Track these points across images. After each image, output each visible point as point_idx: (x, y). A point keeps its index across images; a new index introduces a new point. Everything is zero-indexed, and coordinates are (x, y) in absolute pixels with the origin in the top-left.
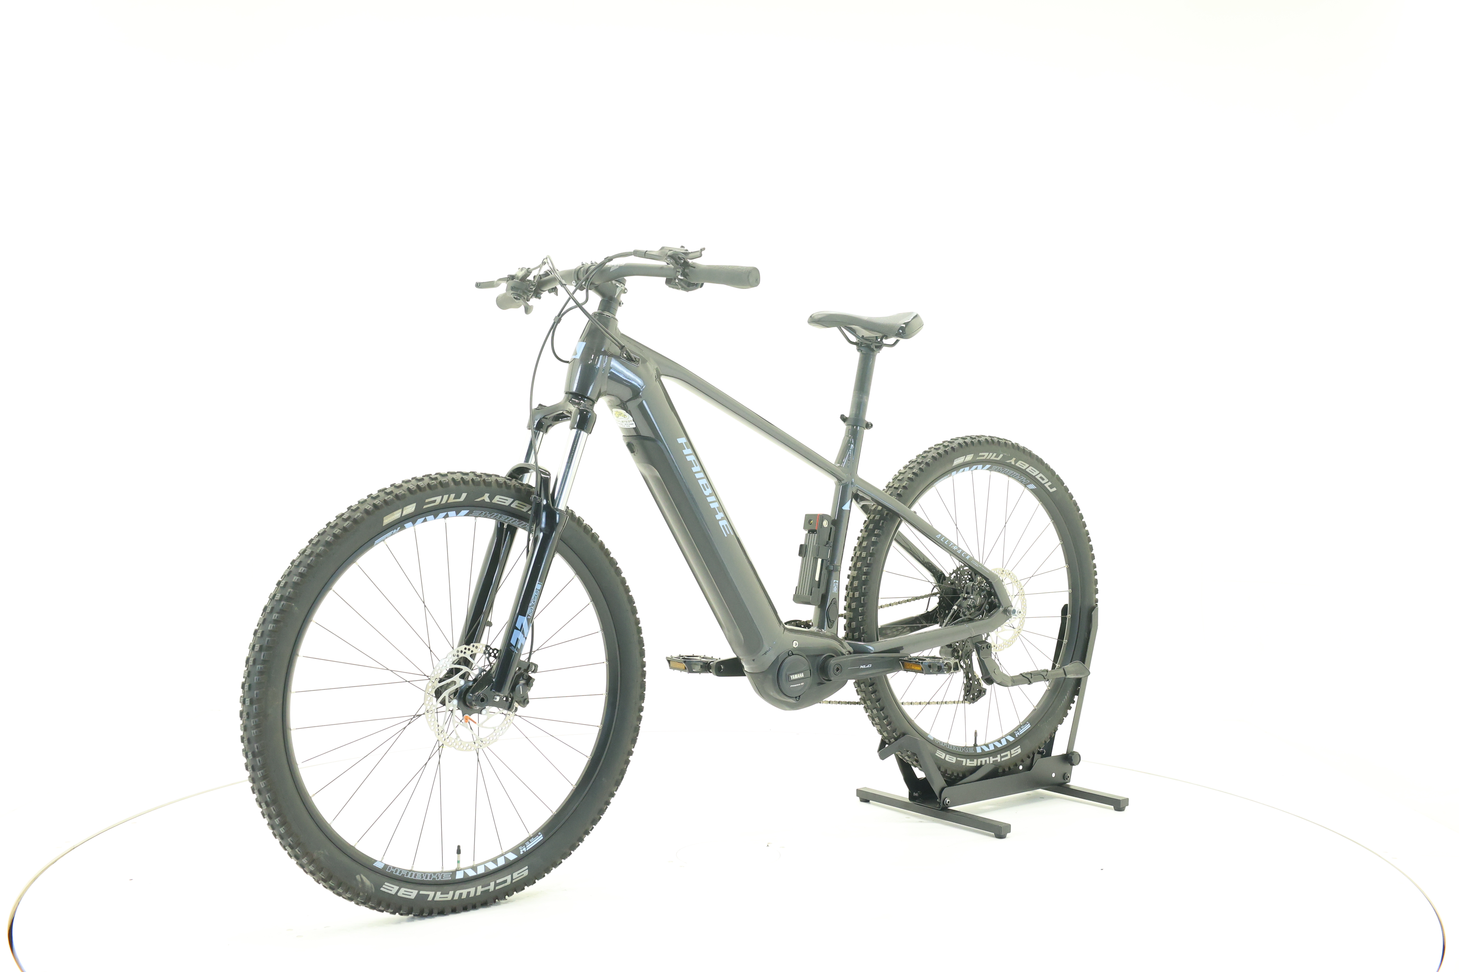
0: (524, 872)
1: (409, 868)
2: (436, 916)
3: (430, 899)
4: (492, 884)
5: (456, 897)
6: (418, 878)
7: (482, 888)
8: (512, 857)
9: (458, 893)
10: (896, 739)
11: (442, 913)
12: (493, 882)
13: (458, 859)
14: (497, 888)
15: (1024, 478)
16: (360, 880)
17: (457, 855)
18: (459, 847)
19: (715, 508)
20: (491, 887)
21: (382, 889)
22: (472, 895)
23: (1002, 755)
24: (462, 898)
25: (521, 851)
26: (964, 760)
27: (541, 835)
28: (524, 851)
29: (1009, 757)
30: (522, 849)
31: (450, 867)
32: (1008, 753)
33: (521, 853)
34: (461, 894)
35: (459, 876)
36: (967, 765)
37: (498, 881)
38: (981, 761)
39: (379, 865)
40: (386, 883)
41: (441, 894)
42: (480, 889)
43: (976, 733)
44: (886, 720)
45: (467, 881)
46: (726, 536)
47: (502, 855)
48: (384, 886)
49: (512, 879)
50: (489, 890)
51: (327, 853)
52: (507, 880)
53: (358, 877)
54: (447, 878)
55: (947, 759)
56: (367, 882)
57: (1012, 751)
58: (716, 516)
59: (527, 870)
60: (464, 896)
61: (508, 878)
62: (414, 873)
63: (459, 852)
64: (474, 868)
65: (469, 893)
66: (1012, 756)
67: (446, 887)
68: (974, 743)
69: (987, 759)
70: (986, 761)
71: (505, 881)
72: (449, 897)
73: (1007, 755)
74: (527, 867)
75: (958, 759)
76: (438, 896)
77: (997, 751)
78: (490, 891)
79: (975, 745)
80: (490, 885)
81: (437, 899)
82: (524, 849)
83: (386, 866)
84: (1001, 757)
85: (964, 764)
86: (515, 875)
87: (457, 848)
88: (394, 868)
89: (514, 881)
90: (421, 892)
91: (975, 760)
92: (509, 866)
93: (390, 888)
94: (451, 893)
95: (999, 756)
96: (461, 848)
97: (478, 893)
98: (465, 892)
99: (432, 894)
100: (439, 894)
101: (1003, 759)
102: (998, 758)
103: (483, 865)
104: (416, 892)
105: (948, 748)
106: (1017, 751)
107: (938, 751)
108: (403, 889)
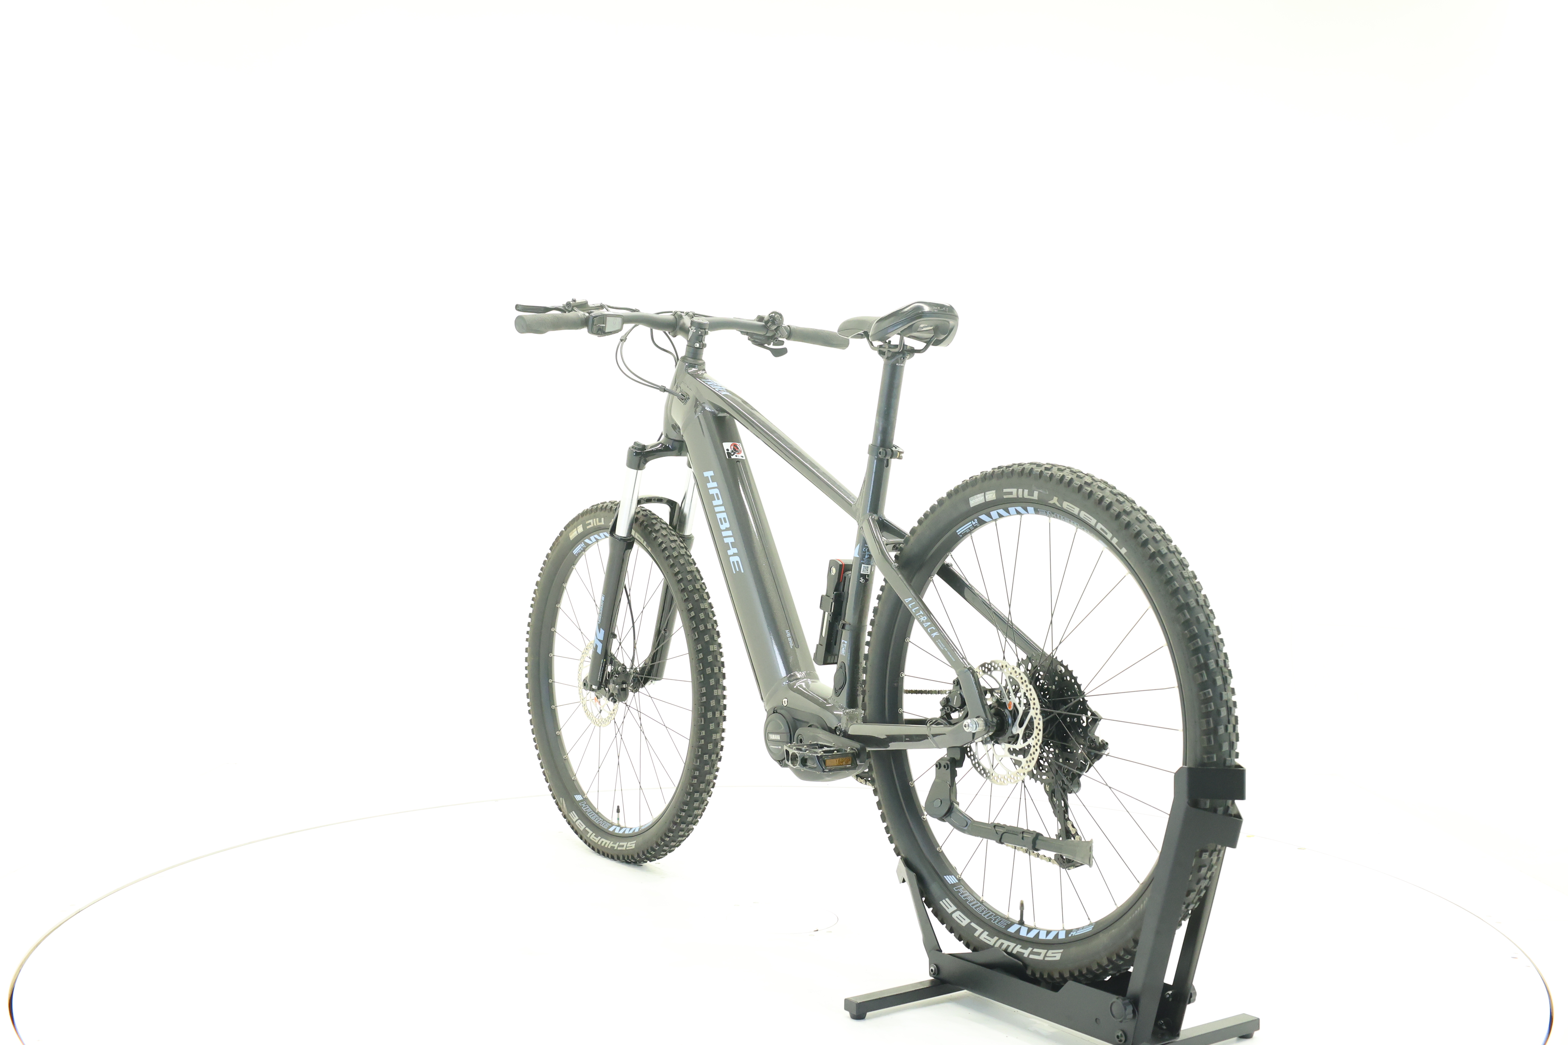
0: (632, 844)
3: (589, 836)
4: (619, 843)
5: (599, 843)
6: (593, 818)
7: (613, 844)
9: (602, 840)
14: (618, 848)
16: (562, 802)
18: (618, 806)
19: (729, 543)
21: (571, 815)
22: (606, 846)
23: (1035, 950)
26: (980, 930)
29: (1041, 958)
32: (1043, 952)
34: (603, 842)
35: (612, 829)
38: (1003, 944)
41: (595, 836)
43: (1022, 905)
45: (612, 836)
48: (573, 813)
49: (626, 846)
53: (561, 799)
54: (606, 827)
55: (954, 916)
56: (565, 806)
57: (1050, 953)
59: (635, 844)
60: (603, 844)
61: (625, 844)
62: (593, 814)
63: (618, 811)
64: (622, 828)
65: (608, 843)
66: (1047, 959)
67: (600, 833)
69: (1012, 945)
70: (1009, 946)
71: (623, 846)
72: (597, 840)
73: (1039, 954)
74: (635, 842)
75: (973, 924)
77: (1036, 943)
78: (615, 849)
80: (617, 845)
81: (591, 838)
84: (1032, 953)
85: (976, 934)
86: (629, 844)
90: (586, 829)
91: (996, 938)
93: (574, 816)
94: (599, 838)
95: (1030, 949)
97: (610, 846)
98: (605, 841)
99: (591, 833)
101: (1032, 956)
102: (1026, 953)
103: (626, 829)
104: (584, 827)
105: (973, 905)
106: (1055, 955)
107: (947, 899)
108: (579, 821)
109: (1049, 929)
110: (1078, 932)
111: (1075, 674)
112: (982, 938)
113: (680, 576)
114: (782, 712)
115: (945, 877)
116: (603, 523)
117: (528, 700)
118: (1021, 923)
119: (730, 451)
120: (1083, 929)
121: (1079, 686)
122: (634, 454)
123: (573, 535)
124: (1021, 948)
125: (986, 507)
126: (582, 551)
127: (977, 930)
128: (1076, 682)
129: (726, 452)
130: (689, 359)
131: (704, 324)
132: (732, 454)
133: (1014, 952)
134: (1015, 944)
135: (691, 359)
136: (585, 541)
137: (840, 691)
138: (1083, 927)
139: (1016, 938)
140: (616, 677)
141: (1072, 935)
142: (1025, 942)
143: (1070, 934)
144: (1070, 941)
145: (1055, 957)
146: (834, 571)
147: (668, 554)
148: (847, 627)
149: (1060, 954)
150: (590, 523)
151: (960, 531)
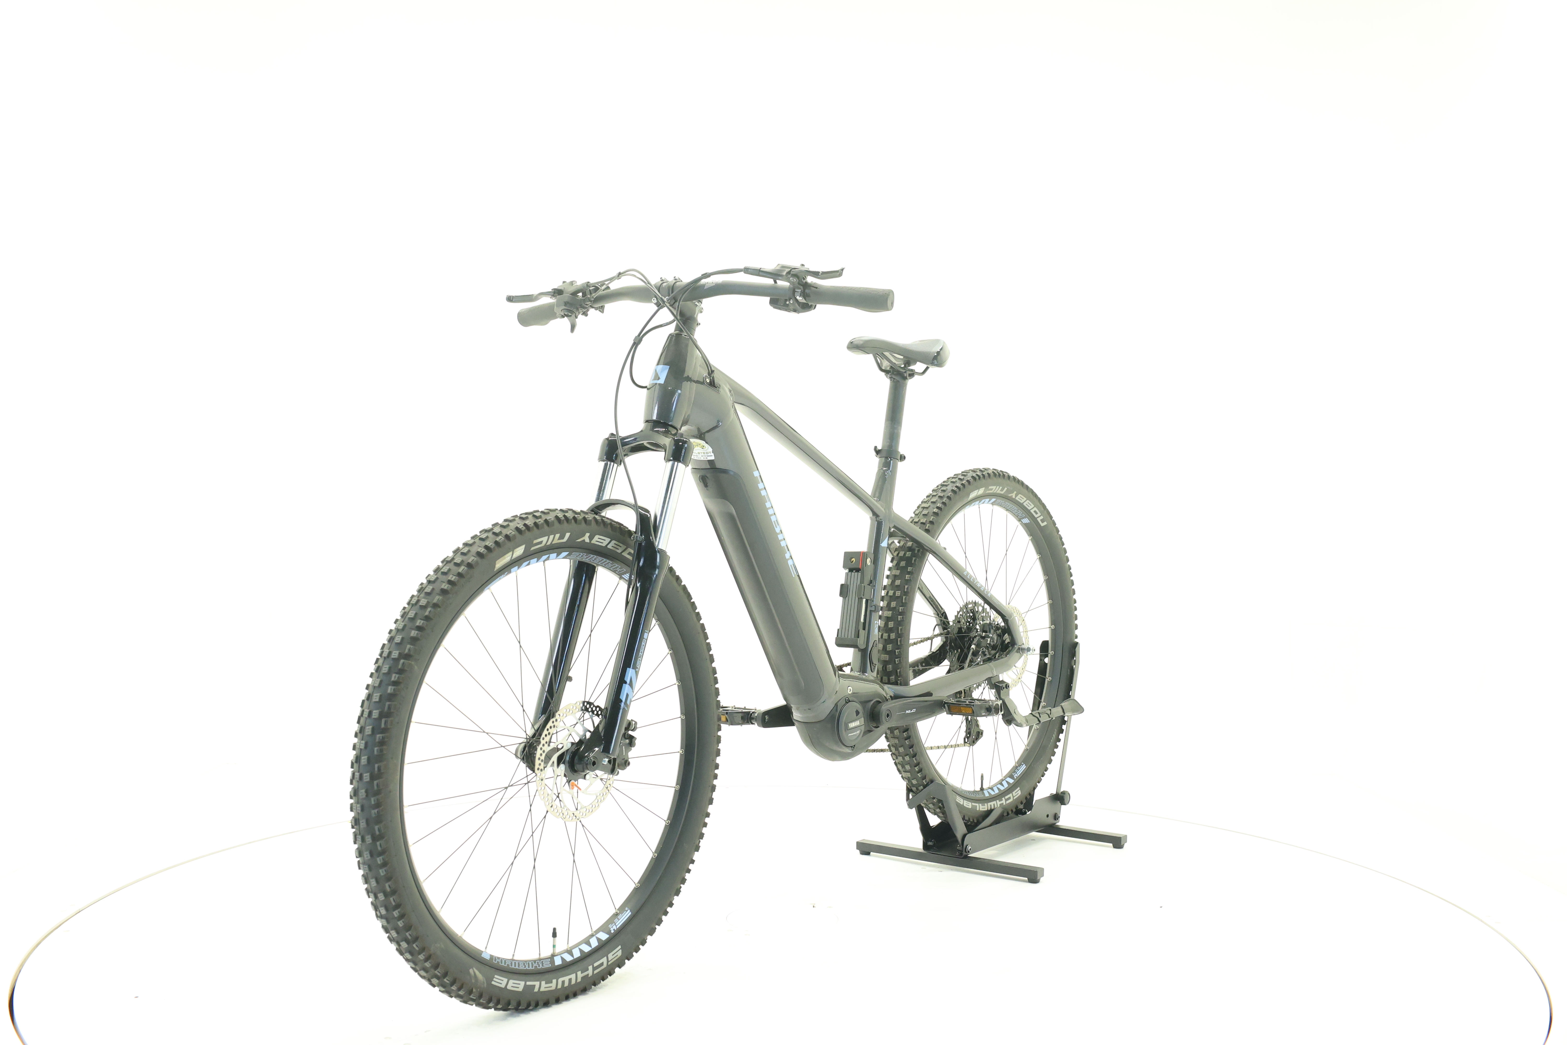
0: (617, 953)
1: (510, 957)
2: (541, 1008)
3: (536, 990)
4: (590, 968)
5: (559, 986)
6: (522, 967)
7: (582, 973)
8: (604, 936)
9: (560, 980)
10: (925, 787)
11: (547, 1004)
12: (591, 966)
13: (554, 943)
14: (596, 972)
15: (1020, 512)
16: (473, 974)
17: (552, 938)
18: (554, 929)
19: (784, 547)
20: (590, 972)
21: (493, 983)
22: (573, 982)
23: (1006, 797)
24: (565, 986)
25: (612, 929)
26: (978, 805)
27: (629, 911)
28: (614, 930)
29: (1012, 799)
30: (612, 927)
31: (546, 953)
32: (1010, 795)
33: (612, 932)
34: (563, 982)
35: (558, 961)
36: (982, 809)
37: (596, 965)
38: (991, 805)
39: (486, 956)
40: (495, 976)
41: (546, 983)
42: (580, 975)
43: (982, 777)
44: (917, 767)
45: (566, 967)
46: (794, 576)
47: (592, 936)
48: (494, 979)
49: (608, 961)
50: (588, 974)
51: (443, 946)
52: (603, 962)
53: (471, 971)
54: (547, 965)
55: (964, 805)
56: (480, 976)
57: (1014, 793)
58: (785, 555)
59: (621, 950)
60: (566, 984)
61: (604, 960)
62: (517, 962)
63: (554, 935)
64: (570, 952)
65: (570, 980)
66: (1015, 798)
67: (547, 976)
68: (980, 787)
69: (995, 802)
70: (994, 805)
71: (602, 964)
72: (553, 986)
73: (1010, 798)
74: (620, 947)
75: (973, 804)
76: (542, 986)
77: (1002, 794)
78: (589, 976)
79: (982, 789)
80: (588, 970)
81: (542, 989)
82: (615, 927)
83: (492, 956)
84: (1006, 800)
85: (978, 809)
86: (610, 956)
87: (552, 931)
88: (499, 958)
89: (609, 963)
90: (528, 983)
91: (986, 805)
92: (603, 947)
93: (500, 981)
94: (554, 981)
95: (1003, 799)
96: (557, 931)
97: (579, 980)
98: (566, 979)
99: (537, 984)
100: (543, 983)
101: (1007, 802)
102: (1003, 801)
103: (577, 948)
104: (522, 983)
108: (511, 982)
109: (1000, 782)
110: (1016, 773)
116: (563, 540)
123: (503, 560)
124: (999, 801)
141: (1016, 776)
142: (998, 797)
143: (1012, 777)
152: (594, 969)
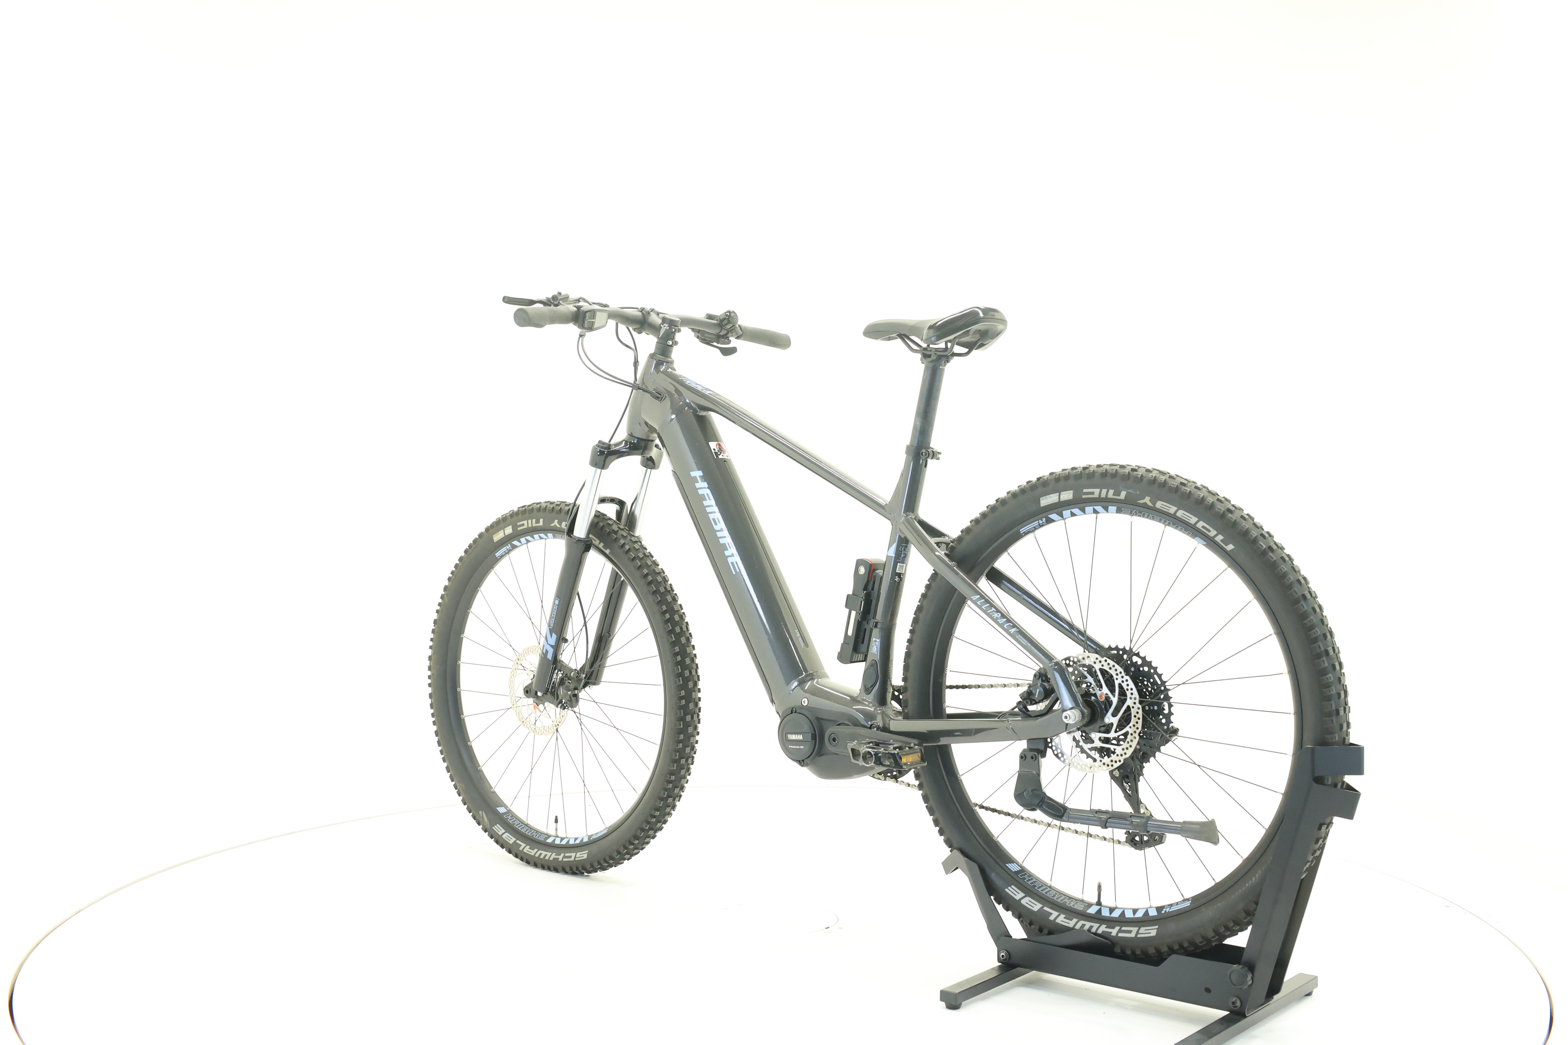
0: (586, 855)
1: (522, 820)
3: (521, 849)
4: (562, 855)
5: (537, 855)
6: (523, 830)
8: (585, 840)
9: (539, 852)
11: (528, 863)
14: (564, 860)
16: (481, 815)
17: (556, 824)
18: (556, 817)
19: (725, 544)
20: (560, 858)
21: (493, 828)
22: (547, 858)
23: (1124, 928)
26: (1055, 913)
28: (594, 839)
29: (1133, 935)
32: (1135, 930)
33: (591, 839)
34: (541, 854)
35: (550, 840)
36: (1057, 921)
37: (566, 855)
38: (1084, 925)
39: (501, 810)
40: (498, 825)
41: (529, 848)
42: (554, 856)
43: (1099, 887)
45: (552, 847)
46: (734, 573)
48: (495, 826)
49: (575, 857)
53: (480, 812)
54: (542, 838)
55: (1023, 902)
56: (486, 819)
57: (1142, 930)
58: (725, 552)
60: (542, 857)
61: (573, 855)
62: (523, 826)
63: (556, 821)
64: (562, 839)
65: (546, 855)
66: (1139, 936)
67: (535, 845)
68: (1097, 900)
69: (1096, 926)
70: (1091, 927)
71: (571, 857)
72: (533, 852)
73: (1130, 932)
74: (587, 851)
75: (1046, 908)
76: (527, 849)
77: (1122, 921)
78: (559, 860)
80: (560, 856)
81: (525, 851)
82: (594, 837)
83: (506, 812)
84: (1120, 931)
85: (1052, 918)
86: (578, 855)
88: (513, 816)
89: (577, 859)
90: (517, 841)
91: (1075, 920)
92: (580, 847)
93: (499, 830)
94: (536, 850)
95: (1117, 928)
96: (558, 818)
97: (551, 859)
98: (544, 853)
99: (523, 845)
101: (1120, 935)
102: (1114, 932)
103: (569, 839)
104: (514, 839)
105: (1042, 890)
106: (1151, 932)
107: (1013, 886)
108: (507, 834)
109: (1135, 907)
110: (1172, 908)
111: (1154, 665)
112: (1059, 921)
113: (650, 578)
114: (803, 712)
115: (1007, 865)
116: (541, 524)
117: (432, 711)
118: (1099, 903)
119: (716, 451)
120: (1177, 905)
121: (1160, 676)
122: (599, 453)
123: (498, 537)
124: (1106, 927)
125: (1059, 508)
126: (506, 554)
127: (1052, 914)
128: (1156, 672)
129: (713, 451)
130: (657, 355)
131: (677, 321)
132: (719, 453)
133: (1100, 931)
134: (1099, 925)
135: (660, 356)
136: (513, 543)
137: (871, 689)
138: (1177, 903)
139: (1098, 918)
140: (569, 682)
141: (1165, 911)
142: (1110, 922)
143: (1162, 910)
144: (1163, 917)
145: (1150, 933)
146: (862, 570)
147: (634, 556)
148: (879, 625)
149: (1156, 930)
150: (524, 524)
151: (1022, 531)
152: (564, 857)
